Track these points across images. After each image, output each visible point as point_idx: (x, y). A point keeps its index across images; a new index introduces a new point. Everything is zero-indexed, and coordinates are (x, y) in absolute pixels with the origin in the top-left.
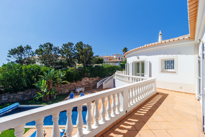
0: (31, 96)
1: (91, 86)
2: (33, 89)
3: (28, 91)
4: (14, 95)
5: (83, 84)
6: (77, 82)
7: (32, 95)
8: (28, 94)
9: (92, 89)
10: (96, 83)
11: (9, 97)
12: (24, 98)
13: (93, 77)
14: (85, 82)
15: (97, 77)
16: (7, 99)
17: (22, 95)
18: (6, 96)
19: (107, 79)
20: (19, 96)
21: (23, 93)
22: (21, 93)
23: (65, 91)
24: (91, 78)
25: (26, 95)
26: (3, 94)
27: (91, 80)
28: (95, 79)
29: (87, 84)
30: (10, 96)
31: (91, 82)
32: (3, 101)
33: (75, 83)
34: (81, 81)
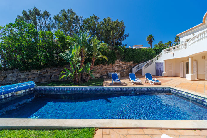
0: (50, 78)
1: (125, 73)
2: (54, 69)
3: (46, 71)
4: (26, 74)
5: (116, 69)
6: (109, 65)
7: (53, 76)
8: (47, 75)
9: (127, 76)
10: (130, 69)
11: (19, 77)
12: (41, 80)
13: (126, 61)
14: (118, 67)
15: (131, 62)
16: (15, 79)
17: (38, 75)
18: (14, 75)
19: (146, 64)
20: (34, 76)
21: (39, 72)
22: (36, 72)
23: (96, 76)
24: (124, 63)
25: (44, 75)
26: (9, 71)
27: (124, 65)
28: (129, 64)
29: (121, 69)
30: (20, 75)
31: (125, 67)
32: (10, 81)
33: (107, 67)
34: (113, 65)
